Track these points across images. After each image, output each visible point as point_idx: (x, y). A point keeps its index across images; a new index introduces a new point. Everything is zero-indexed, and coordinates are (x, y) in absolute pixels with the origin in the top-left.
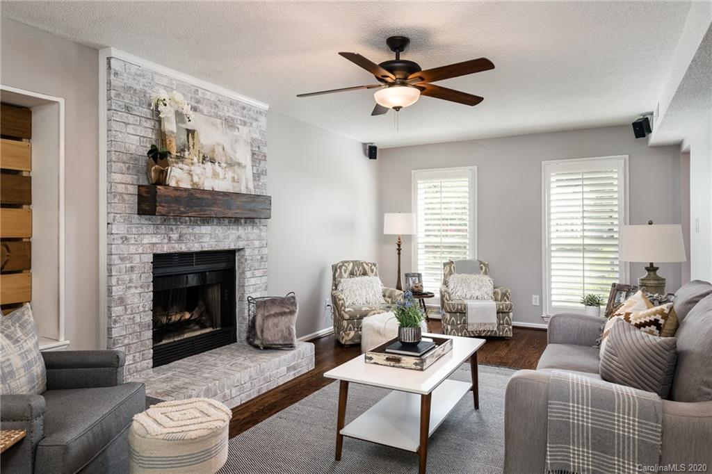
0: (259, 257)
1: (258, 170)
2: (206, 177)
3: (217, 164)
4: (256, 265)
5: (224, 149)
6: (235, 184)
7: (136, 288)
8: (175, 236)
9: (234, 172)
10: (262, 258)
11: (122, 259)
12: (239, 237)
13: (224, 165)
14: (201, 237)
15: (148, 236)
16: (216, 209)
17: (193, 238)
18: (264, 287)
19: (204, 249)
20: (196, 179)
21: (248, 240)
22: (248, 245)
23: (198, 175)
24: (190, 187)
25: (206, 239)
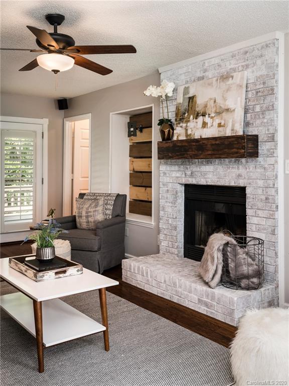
0: (263, 197)
1: (261, 107)
2: (197, 129)
3: (207, 116)
4: (260, 205)
5: (215, 102)
6: (221, 129)
7: (169, 203)
8: (189, 173)
9: (222, 119)
10: (267, 199)
11: (163, 185)
12: (239, 176)
13: (213, 115)
14: (205, 174)
15: (175, 172)
16: (191, 153)
17: (200, 175)
18: (270, 230)
19: (208, 184)
20: (189, 132)
21: (249, 179)
22: (250, 184)
23: (191, 128)
24: (185, 138)
25: (210, 176)
